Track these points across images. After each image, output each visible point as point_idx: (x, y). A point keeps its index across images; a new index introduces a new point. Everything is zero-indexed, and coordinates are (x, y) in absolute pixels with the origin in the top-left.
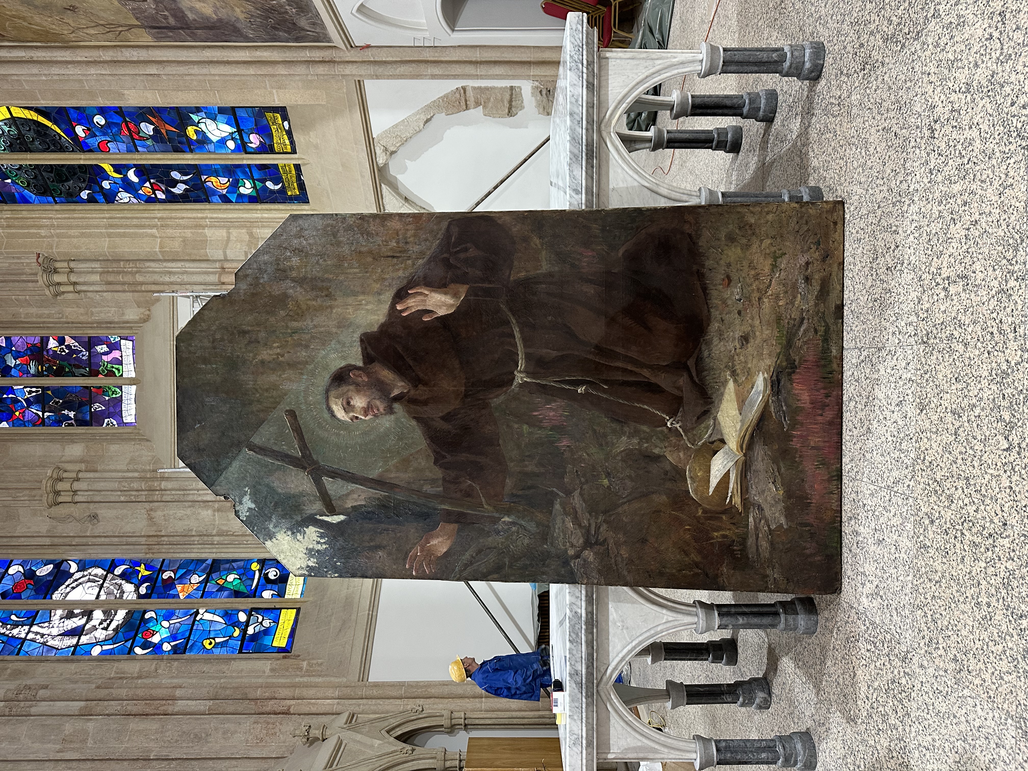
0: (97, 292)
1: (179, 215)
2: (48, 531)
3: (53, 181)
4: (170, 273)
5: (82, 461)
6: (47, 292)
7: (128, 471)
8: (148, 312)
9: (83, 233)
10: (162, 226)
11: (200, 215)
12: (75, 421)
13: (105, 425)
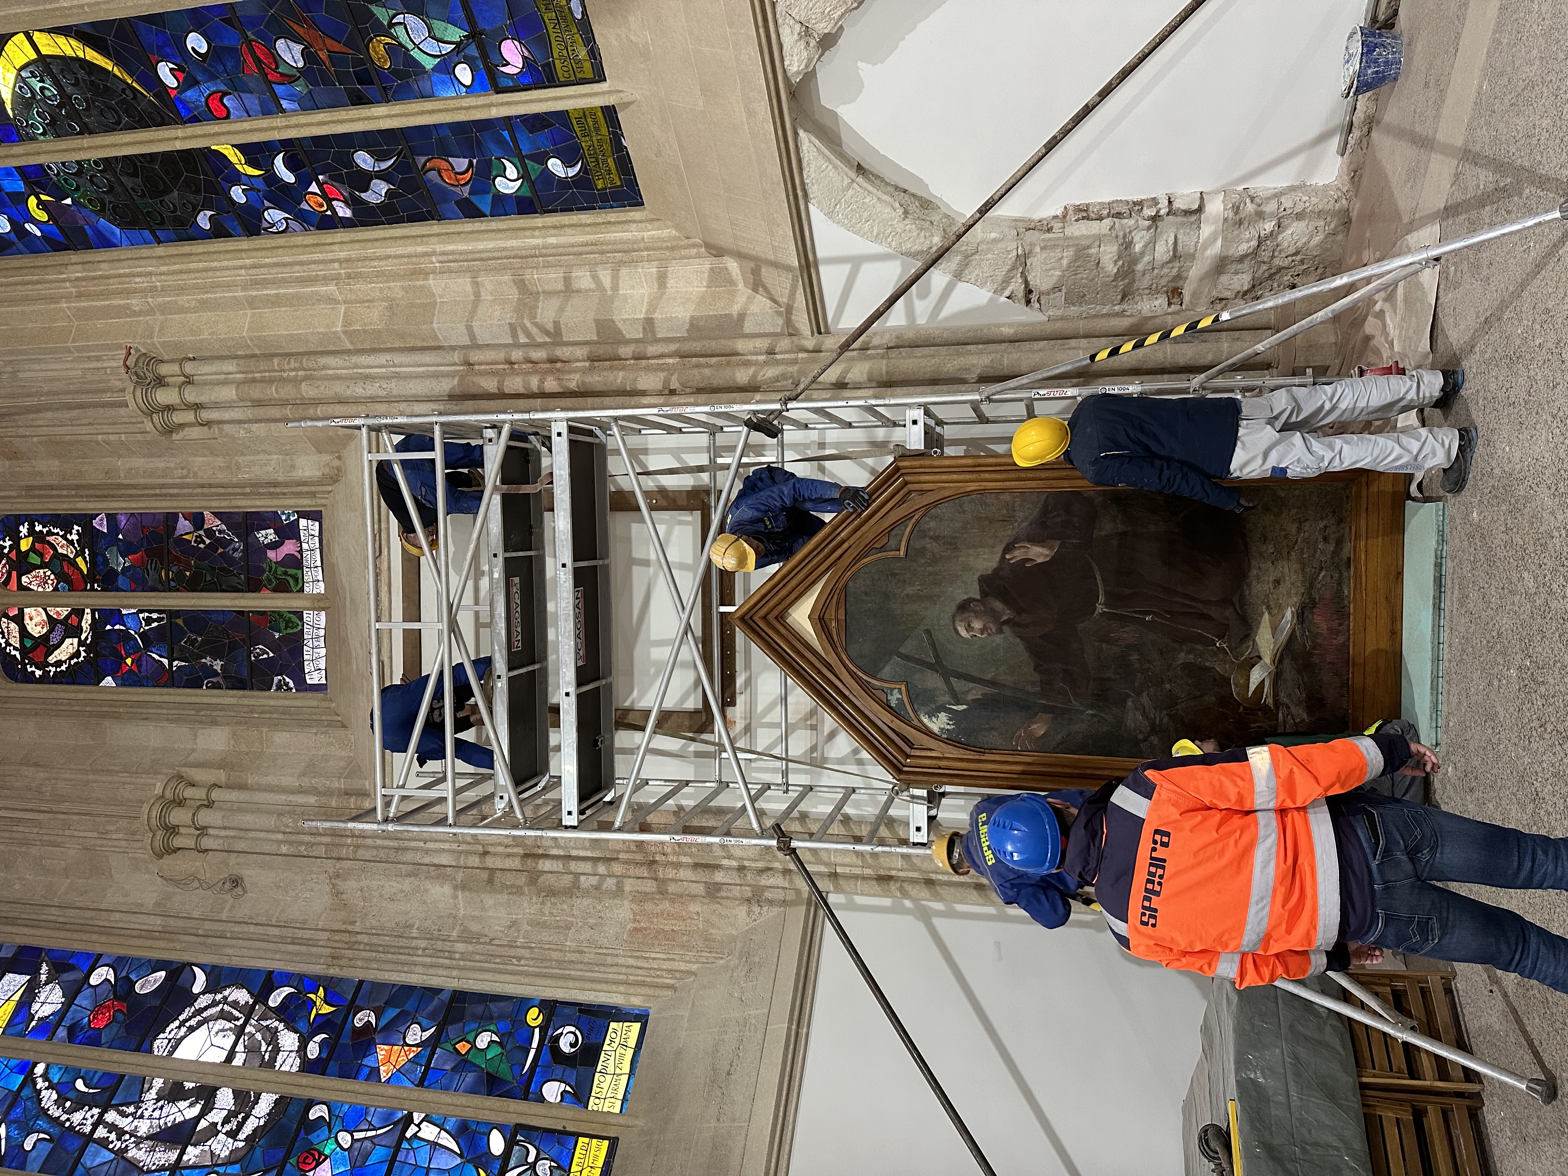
0: (240, 422)
1: (380, 252)
2: (158, 904)
3: (143, 196)
4: (367, 377)
5: (222, 764)
6: (149, 426)
7: (301, 791)
8: (337, 463)
9: (204, 302)
10: (349, 276)
11: (420, 249)
12: (224, 677)
13: (274, 687)
